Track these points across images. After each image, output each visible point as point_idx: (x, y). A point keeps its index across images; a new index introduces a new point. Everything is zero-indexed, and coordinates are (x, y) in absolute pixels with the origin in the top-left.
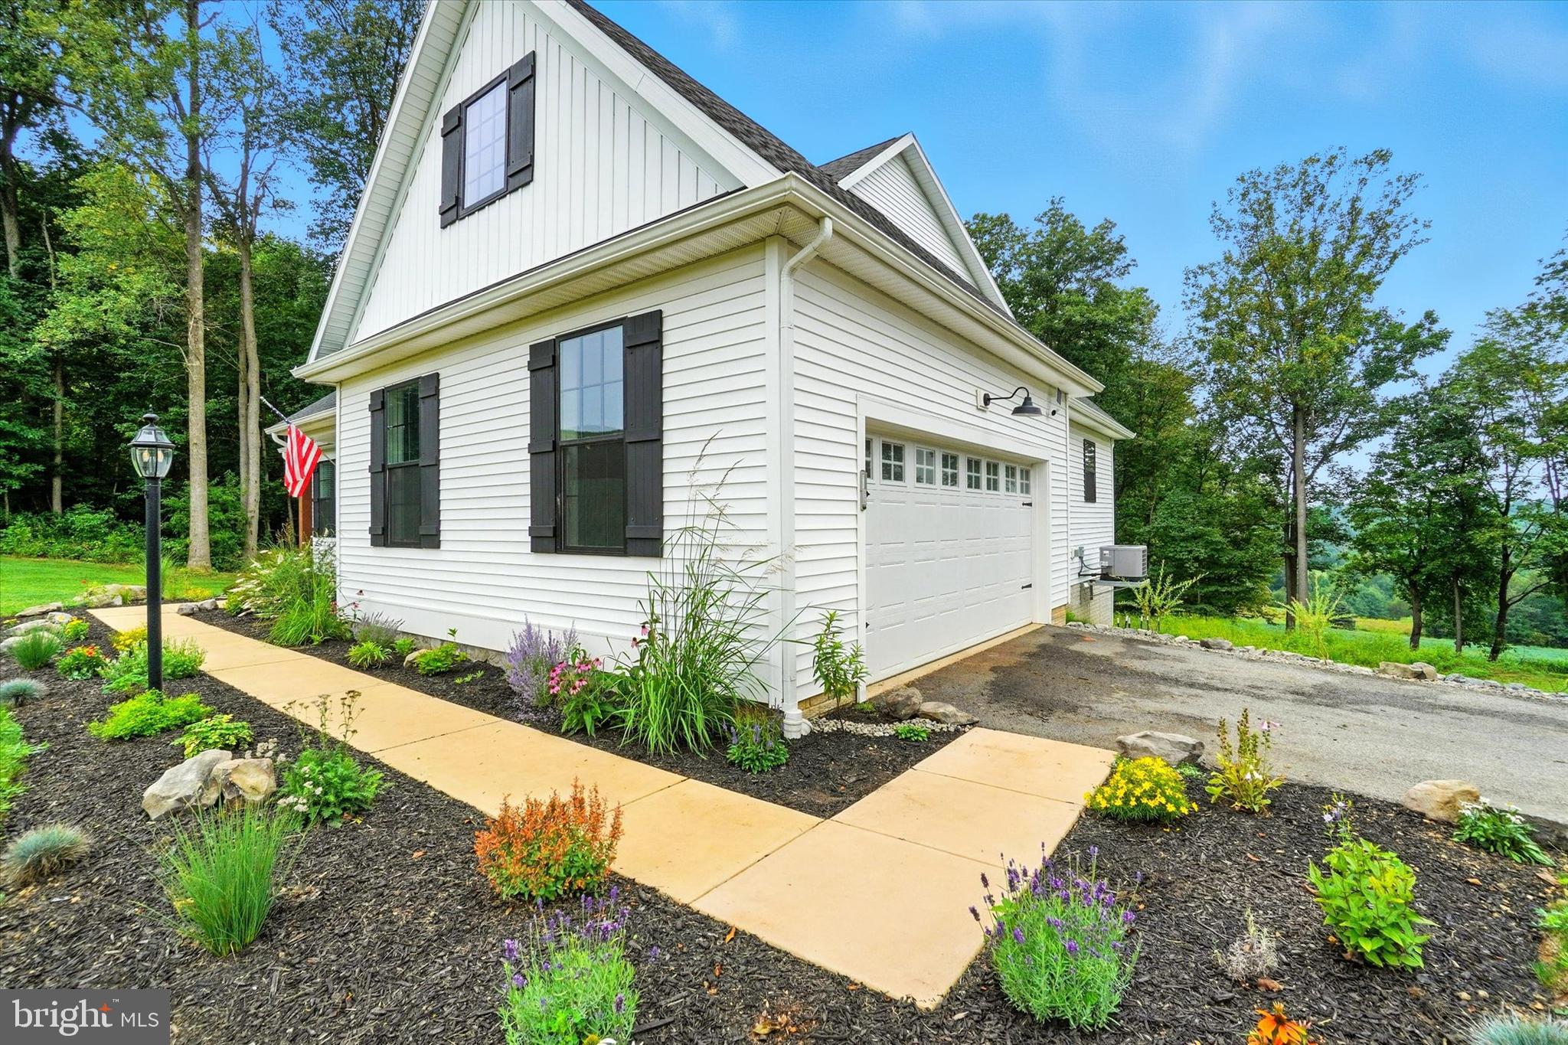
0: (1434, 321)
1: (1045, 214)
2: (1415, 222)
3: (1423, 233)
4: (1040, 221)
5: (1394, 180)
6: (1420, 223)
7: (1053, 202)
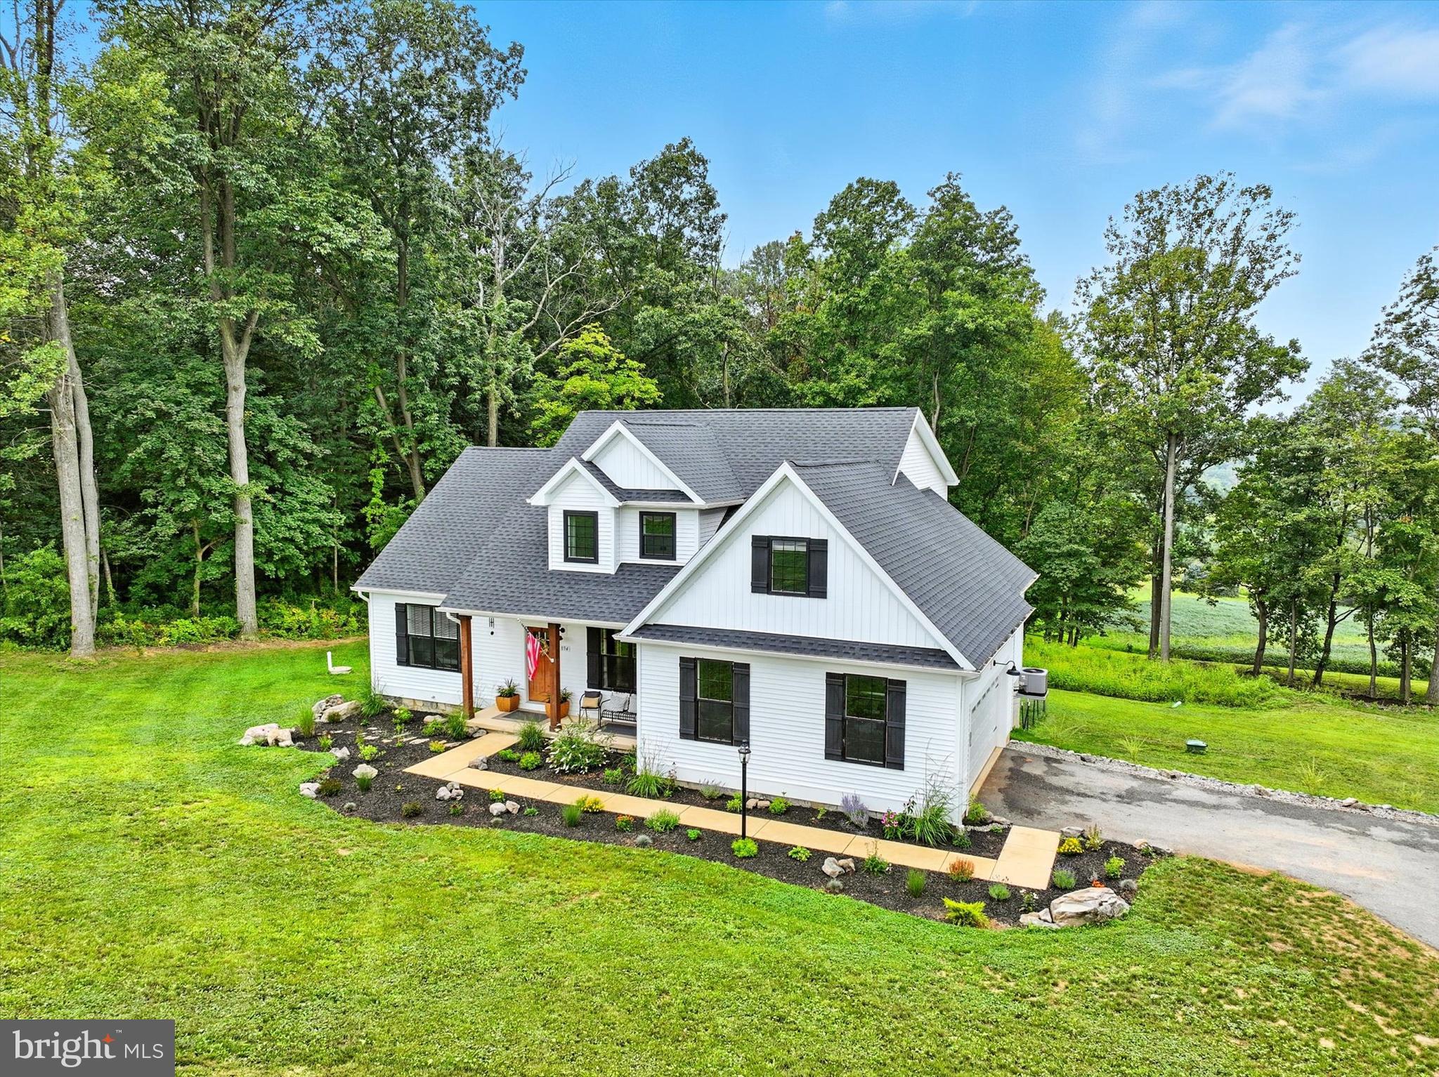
0: (1297, 350)
1: (938, 189)
2: (1289, 253)
3: (1294, 266)
4: (933, 195)
5: (1274, 213)
6: (1293, 255)
7: (949, 178)
